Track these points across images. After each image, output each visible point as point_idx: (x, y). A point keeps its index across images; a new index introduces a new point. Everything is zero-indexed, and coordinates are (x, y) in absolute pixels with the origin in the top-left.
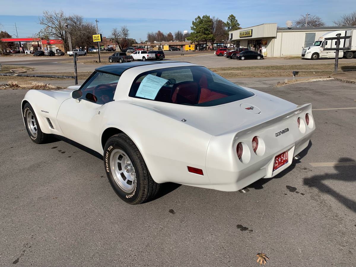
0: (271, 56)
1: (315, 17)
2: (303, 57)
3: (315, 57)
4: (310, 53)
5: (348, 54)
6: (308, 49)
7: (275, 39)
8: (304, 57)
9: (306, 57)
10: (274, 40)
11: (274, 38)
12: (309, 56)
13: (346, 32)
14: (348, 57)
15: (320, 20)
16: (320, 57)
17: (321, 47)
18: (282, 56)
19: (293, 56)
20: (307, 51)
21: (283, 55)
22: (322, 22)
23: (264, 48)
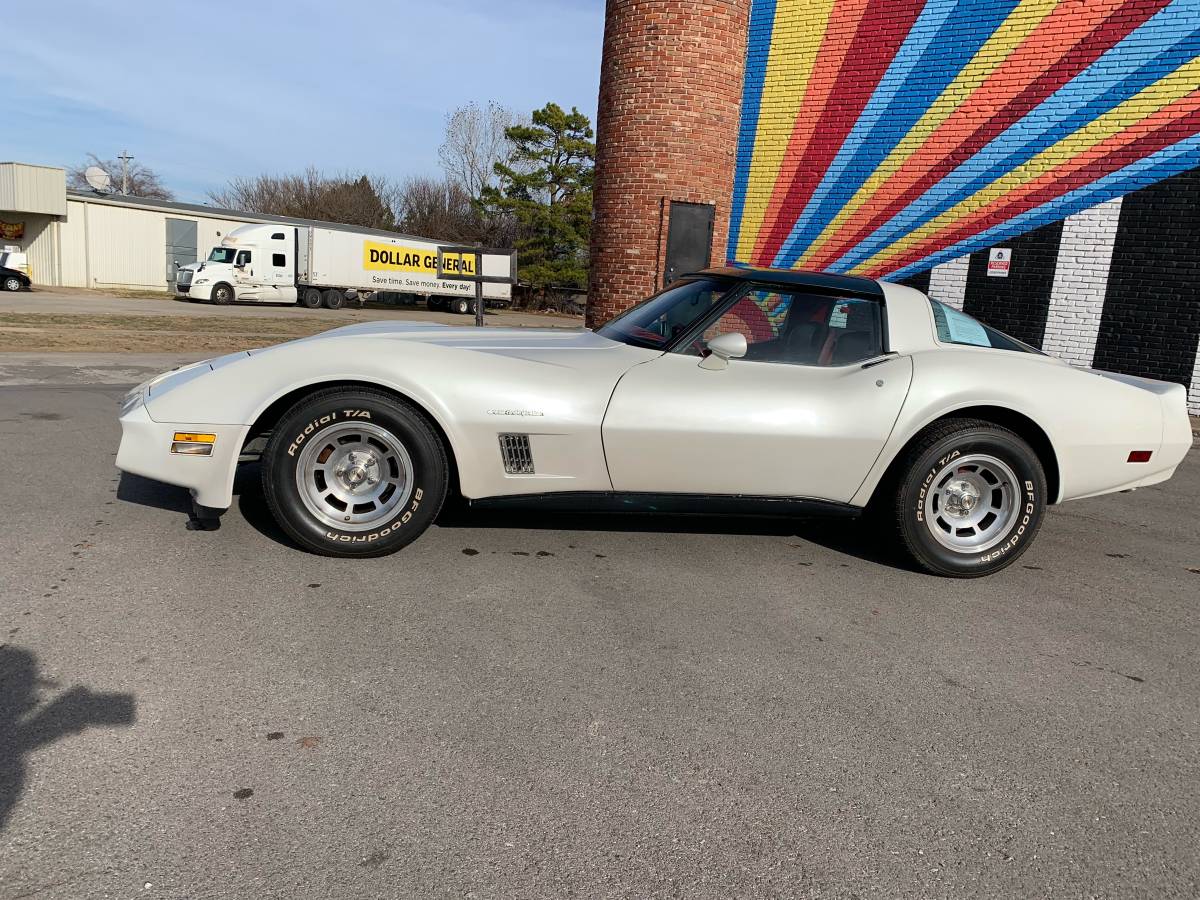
0: (53, 280)
1: (138, 170)
2: (182, 294)
3: (223, 294)
4: (206, 283)
5: (310, 295)
6: (199, 270)
7: (62, 224)
8: (187, 294)
9: (194, 293)
10: (58, 226)
11: (58, 218)
12: (204, 292)
13: (296, 230)
14: (308, 301)
15: (157, 181)
16: (236, 299)
17: (235, 267)
18: (93, 285)
19: (131, 287)
20: (197, 276)
21: (99, 281)
22: (160, 187)
23: (16, 251)
